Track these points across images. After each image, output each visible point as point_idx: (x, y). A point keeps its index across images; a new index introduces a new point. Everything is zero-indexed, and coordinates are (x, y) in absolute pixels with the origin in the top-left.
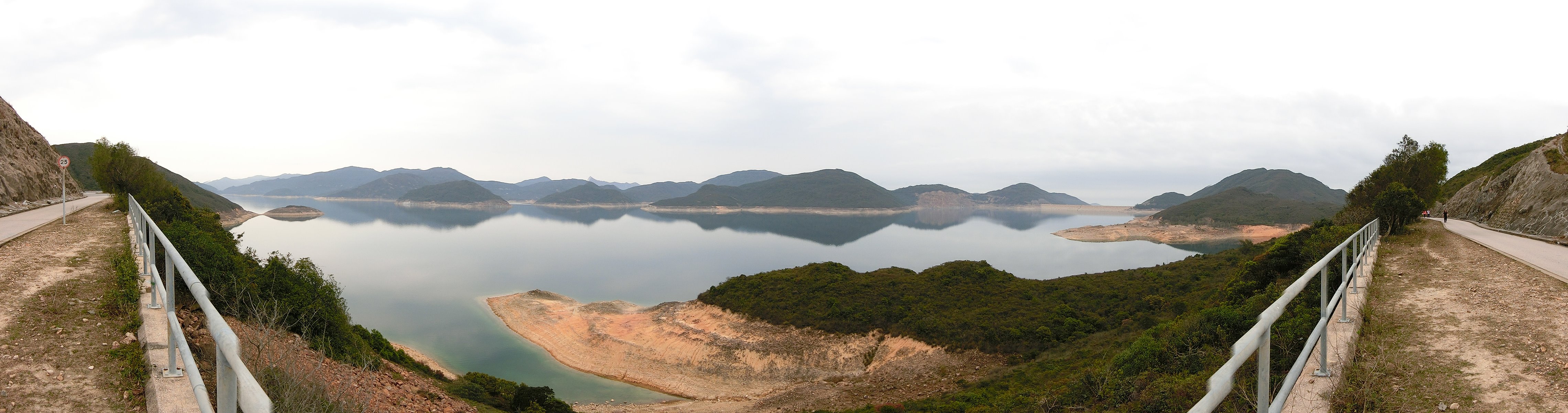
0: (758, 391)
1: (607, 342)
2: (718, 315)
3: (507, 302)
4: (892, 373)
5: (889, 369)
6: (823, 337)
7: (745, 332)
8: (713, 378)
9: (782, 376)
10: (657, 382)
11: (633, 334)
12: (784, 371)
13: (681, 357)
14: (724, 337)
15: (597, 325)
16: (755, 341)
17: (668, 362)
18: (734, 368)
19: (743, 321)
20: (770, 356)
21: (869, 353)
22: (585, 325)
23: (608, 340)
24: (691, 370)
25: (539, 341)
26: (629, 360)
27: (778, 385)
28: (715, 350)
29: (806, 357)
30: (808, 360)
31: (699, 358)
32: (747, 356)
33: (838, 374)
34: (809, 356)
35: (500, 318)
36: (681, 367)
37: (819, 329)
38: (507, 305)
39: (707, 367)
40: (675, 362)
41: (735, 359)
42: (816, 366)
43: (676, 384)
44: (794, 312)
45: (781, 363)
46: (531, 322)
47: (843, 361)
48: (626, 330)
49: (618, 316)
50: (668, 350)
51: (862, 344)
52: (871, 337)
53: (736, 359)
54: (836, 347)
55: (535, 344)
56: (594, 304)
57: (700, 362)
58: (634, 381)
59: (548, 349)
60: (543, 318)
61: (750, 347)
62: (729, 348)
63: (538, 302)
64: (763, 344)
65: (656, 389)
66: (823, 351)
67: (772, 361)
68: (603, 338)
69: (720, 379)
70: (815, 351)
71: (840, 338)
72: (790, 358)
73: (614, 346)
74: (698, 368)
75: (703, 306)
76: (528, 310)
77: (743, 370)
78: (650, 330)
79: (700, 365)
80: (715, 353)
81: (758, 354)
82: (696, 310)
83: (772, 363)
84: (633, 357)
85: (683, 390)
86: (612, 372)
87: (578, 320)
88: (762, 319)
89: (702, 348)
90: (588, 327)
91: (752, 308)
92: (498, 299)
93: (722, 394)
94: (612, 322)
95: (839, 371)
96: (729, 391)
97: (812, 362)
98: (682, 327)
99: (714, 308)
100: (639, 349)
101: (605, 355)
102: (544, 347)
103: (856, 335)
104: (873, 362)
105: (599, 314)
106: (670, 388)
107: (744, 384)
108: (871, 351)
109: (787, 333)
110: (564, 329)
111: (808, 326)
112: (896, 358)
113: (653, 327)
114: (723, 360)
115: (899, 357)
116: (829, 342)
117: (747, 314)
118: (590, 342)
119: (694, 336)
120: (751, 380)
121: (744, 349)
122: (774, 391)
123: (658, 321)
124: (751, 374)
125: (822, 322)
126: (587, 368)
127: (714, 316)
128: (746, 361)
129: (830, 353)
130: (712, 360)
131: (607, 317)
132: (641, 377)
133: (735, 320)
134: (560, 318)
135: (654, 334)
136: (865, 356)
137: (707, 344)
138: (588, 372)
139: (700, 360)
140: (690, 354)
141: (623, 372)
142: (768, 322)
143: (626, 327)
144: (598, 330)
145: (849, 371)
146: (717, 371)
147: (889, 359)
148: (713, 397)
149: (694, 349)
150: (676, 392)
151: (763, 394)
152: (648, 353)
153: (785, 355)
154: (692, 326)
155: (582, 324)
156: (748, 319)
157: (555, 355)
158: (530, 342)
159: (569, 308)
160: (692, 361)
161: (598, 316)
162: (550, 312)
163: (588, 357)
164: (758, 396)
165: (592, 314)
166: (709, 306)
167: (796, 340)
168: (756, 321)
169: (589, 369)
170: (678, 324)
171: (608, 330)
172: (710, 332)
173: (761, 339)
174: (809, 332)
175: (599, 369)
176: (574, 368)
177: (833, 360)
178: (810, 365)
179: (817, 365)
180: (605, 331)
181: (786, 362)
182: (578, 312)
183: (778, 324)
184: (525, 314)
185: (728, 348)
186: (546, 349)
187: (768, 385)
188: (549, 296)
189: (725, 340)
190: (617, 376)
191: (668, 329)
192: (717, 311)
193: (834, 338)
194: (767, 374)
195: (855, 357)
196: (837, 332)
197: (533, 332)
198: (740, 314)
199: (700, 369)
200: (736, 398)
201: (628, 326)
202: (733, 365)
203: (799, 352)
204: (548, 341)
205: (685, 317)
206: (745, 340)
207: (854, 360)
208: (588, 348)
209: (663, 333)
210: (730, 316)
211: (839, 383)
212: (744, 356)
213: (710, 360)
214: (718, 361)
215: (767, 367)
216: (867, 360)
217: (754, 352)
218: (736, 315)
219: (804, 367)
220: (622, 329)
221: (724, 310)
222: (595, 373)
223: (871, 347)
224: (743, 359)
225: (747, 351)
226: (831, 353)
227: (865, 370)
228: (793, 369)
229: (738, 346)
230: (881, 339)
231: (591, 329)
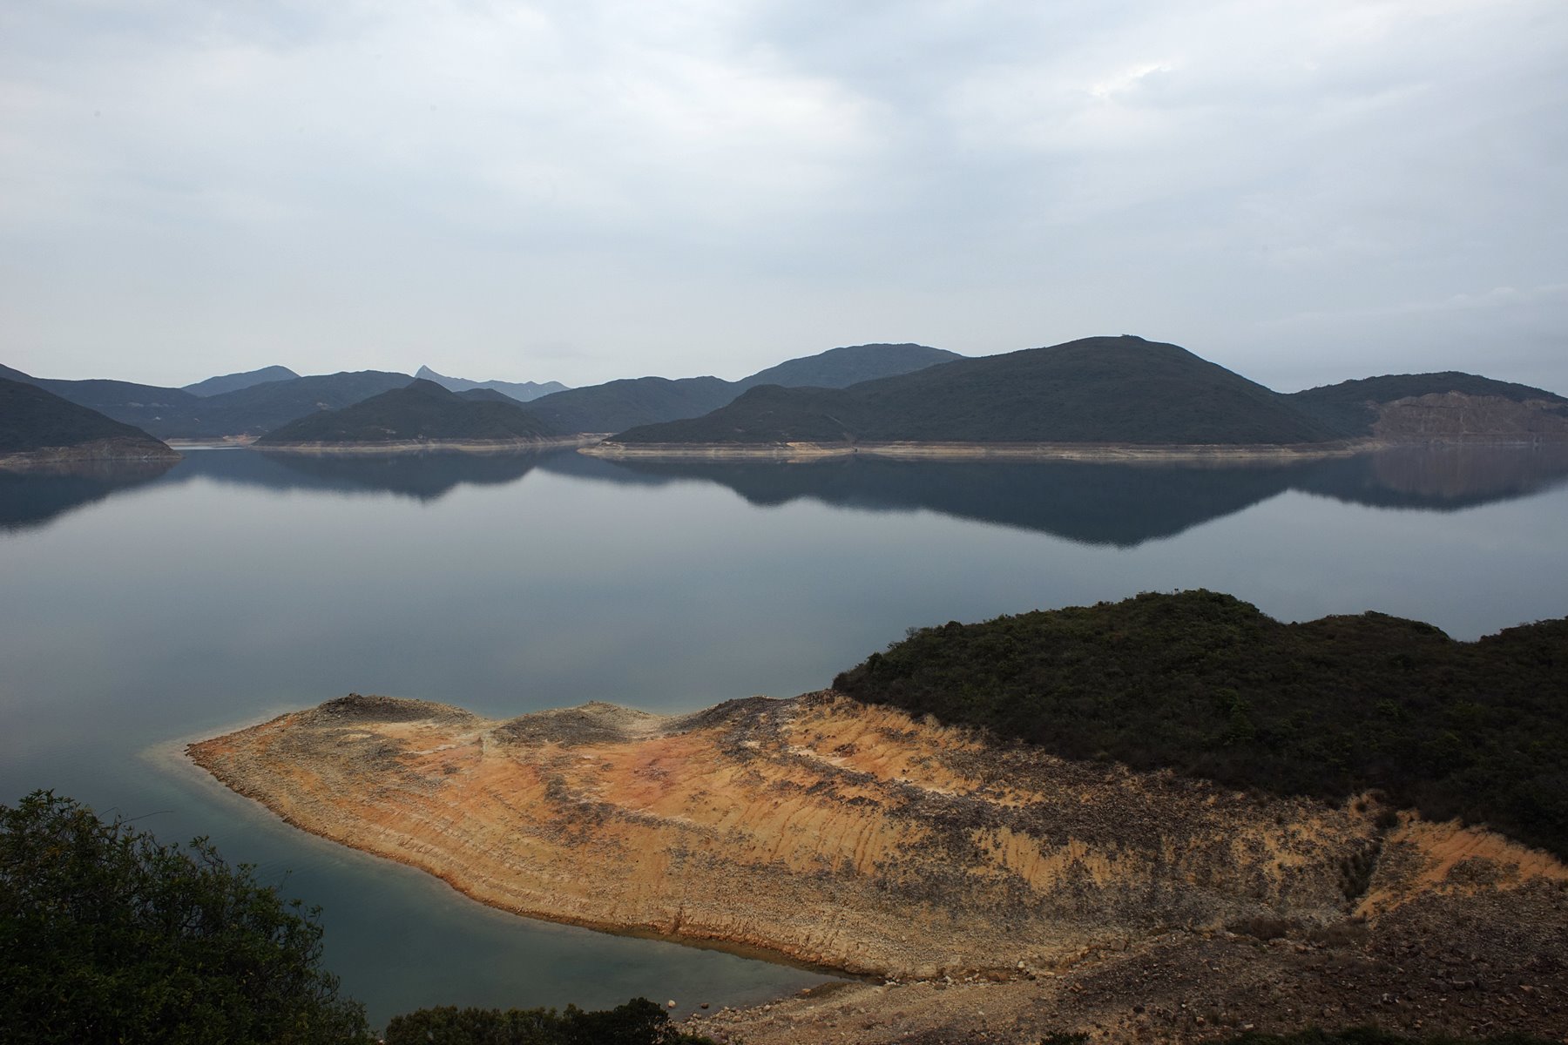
0: (1049, 951)
1: (612, 826)
2: (904, 732)
3: (261, 747)
4: (1444, 933)
5: (1432, 920)
6: (1211, 799)
7: (990, 779)
8: (922, 911)
9: (1109, 910)
10: (773, 932)
11: (681, 795)
12: (1114, 895)
13: (826, 850)
14: (934, 793)
15: (567, 778)
16: (1020, 804)
17: (794, 867)
18: (977, 881)
19: (976, 747)
20: (1069, 848)
21: (1355, 859)
22: (530, 783)
23: (613, 820)
24: (858, 888)
25: (402, 851)
26: (685, 871)
27: (1100, 935)
28: (918, 832)
29: (1168, 856)
30: (1176, 864)
31: (875, 854)
32: (1006, 846)
33: (1268, 913)
34: (1178, 852)
35: (253, 800)
36: (829, 881)
37: (1198, 775)
38: (267, 757)
39: (900, 881)
40: (812, 868)
41: (976, 855)
42: (1199, 883)
43: (821, 934)
44: (1120, 727)
45: (1100, 871)
46: (361, 797)
47: (1277, 874)
48: (655, 785)
49: (619, 748)
50: (788, 833)
51: (1330, 831)
52: (1354, 814)
53: (978, 856)
54: (1254, 831)
55: (392, 862)
56: (534, 720)
57: (880, 866)
58: (708, 934)
59: (438, 871)
60: (396, 779)
61: (1010, 822)
62: (954, 822)
63: (363, 732)
64: (1046, 811)
65: (772, 953)
66: (1217, 838)
67: (1076, 861)
68: (597, 815)
69: (942, 914)
70: (1193, 839)
71: (1262, 805)
72: (1127, 856)
73: (635, 838)
74: (876, 884)
75: (855, 707)
76: (342, 760)
77: (1000, 885)
78: (725, 779)
79: (879, 875)
80: (917, 838)
81: (1036, 841)
82: (835, 718)
83: (1077, 869)
84: (693, 861)
85: (844, 949)
86: (643, 915)
87: (506, 769)
88: (1031, 743)
89: (878, 826)
90: (544, 787)
91: (997, 712)
92: (226, 741)
93: (955, 961)
94: (608, 767)
95: (1270, 905)
96: (970, 949)
97: (1188, 869)
98: (811, 767)
99: (887, 713)
100: (708, 837)
101: (614, 866)
102: (423, 867)
103: (1309, 802)
104: (1370, 889)
105: (561, 746)
106: (810, 946)
107: (1008, 929)
108: (1359, 853)
109: (1109, 783)
110: (472, 801)
111: (1166, 765)
112: (1449, 889)
113: (730, 772)
114: (942, 859)
115: (1461, 888)
116: (1231, 815)
117: (984, 728)
118: (560, 831)
119: (852, 792)
120: (1027, 918)
121: (996, 826)
122: (1093, 951)
123: (740, 754)
124: (1024, 899)
125: (1205, 757)
126: (571, 911)
127: (891, 735)
128: (1005, 860)
129: (1238, 847)
130: (912, 860)
131: (590, 753)
132: (727, 920)
133: (954, 745)
134: (450, 770)
135: (739, 790)
136: (1344, 867)
137: (892, 813)
138: (575, 922)
139: (879, 858)
140: (849, 844)
141: (672, 910)
142: (1050, 752)
143: (652, 777)
144: (578, 793)
145: (1298, 906)
146: (932, 892)
147: (1427, 887)
148: (928, 969)
149: (857, 829)
150: (826, 957)
151: (1063, 960)
152: (734, 848)
153: (1112, 846)
154: (837, 762)
155: (521, 780)
156: (988, 741)
157: (463, 886)
158: (374, 857)
159: (464, 736)
160: (856, 864)
161: (563, 753)
162: (413, 757)
163: (566, 876)
164: (1052, 965)
165: (543, 750)
166: (871, 708)
167: (1136, 805)
168: (1014, 747)
169: (574, 915)
170: (798, 760)
171: (603, 792)
172: (893, 780)
173: (1038, 797)
174: (1170, 784)
175: (606, 910)
176: (530, 914)
177: (1250, 868)
178: (1182, 881)
179: (1204, 881)
180: (597, 793)
181: (1118, 867)
182: (497, 747)
183: (1080, 758)
184: (335, 775)
185: (950, 824)
186: (430, 871)
187: (1073, 934)
188: (392, 711)
189: (939, 801)
190: (659, 925)
191: (774, 774)
192: (899, 721)
193: (1244, 803)
194: (1066, 901)
195: (1315, 867)
196: (1253, 789)
197: (376, 827)
198: (965, 728)
199: (882, 886)
200: (992, 973)
201: (655, 771)
202: (971, 872)
203: (1150, 839)
204: (430, 846)
205: (810, 739)
206: (993, 801)
207: (1312, 875)
208: (561, 850)
209: (763, 787)
210: (938, 734)
211: (1277, 941)
212: (997, 846)
213: (907, 858)
214: (929, 862)
215: (1065, 880)
216: (1352, 882)
217: (1024, 836)
218: (953, 731)
219: (1166, 885)
220: (642, 784)
221: (917, 717)
222: (593, 927)
223: (1358, 843)
224: (997, 855)
225: (1004, 832)
226: (1241, 848)
227: (1348, 911)
228: (1136, 889)
229: (979, 817)
230: (1387, 823)
231: (555, 792)
